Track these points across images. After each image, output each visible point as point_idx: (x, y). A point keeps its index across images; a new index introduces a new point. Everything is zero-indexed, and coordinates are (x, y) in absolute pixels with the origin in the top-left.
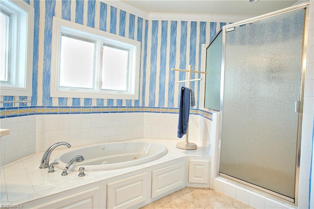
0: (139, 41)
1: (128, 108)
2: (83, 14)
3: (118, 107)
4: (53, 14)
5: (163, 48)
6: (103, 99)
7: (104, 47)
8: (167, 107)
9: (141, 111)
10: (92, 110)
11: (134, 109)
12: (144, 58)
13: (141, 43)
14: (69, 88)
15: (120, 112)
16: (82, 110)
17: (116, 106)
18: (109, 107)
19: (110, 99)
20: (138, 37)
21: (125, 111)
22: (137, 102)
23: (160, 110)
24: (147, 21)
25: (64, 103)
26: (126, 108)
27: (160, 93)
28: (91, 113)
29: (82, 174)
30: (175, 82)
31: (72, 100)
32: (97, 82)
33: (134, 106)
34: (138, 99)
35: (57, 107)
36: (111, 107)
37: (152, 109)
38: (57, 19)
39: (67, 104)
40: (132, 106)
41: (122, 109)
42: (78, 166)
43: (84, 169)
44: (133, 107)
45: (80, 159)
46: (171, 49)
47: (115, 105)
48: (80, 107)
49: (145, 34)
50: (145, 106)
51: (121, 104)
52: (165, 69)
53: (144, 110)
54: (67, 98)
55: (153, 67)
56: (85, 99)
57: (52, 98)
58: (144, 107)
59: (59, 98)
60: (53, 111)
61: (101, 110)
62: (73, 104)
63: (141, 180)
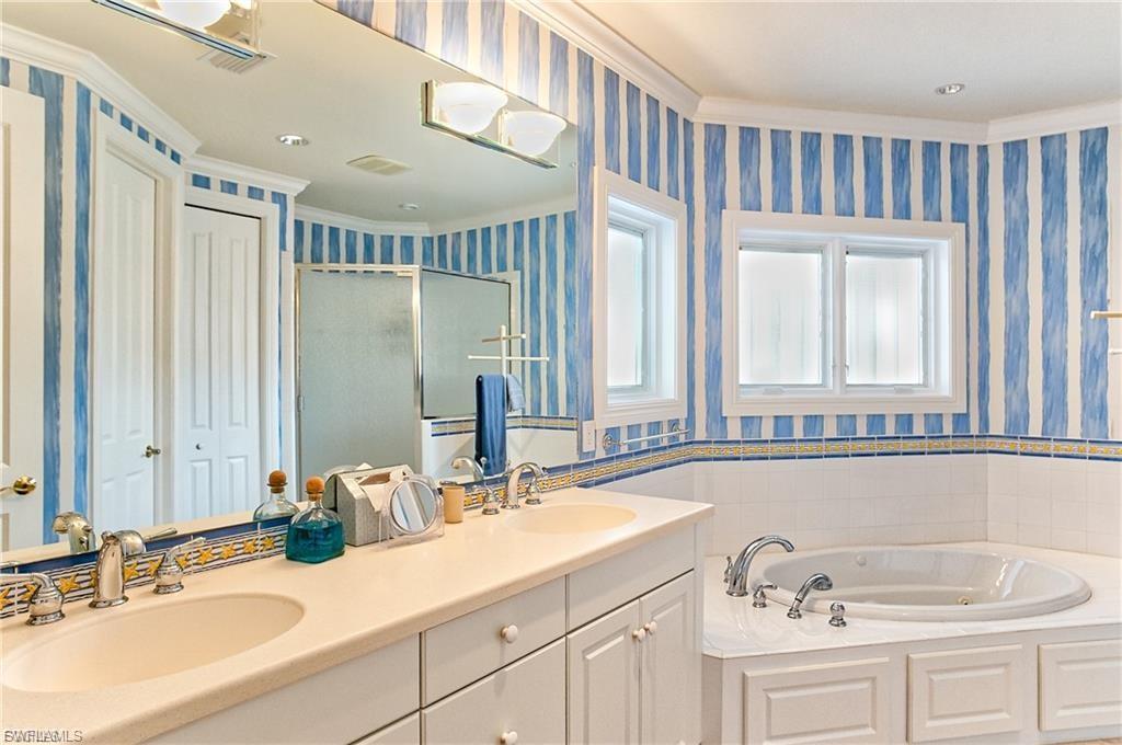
0: (958, 221)
1: (931, 441)
2: (790, 184)
3: (899, 438)
4: (723, 205)
5: (1053, 231)
6: (855, 416)
7: (849, 258)
8: (1080, 438)
9: (976, 449)
10: (824, 448)
11: (951, 445)
12: (980, 274)
13: (967, 226)
14: (763, 389)
15: (905, 454)
16: (798, 449)
17: (893, 435)
18: (873, 438)
19: (874, 416)
20: (954, 209)
21: (922, 450)
22: (961, 419)
23: (1052, 447)
24: (983, 150)
25: (755, 430)
26: (926, 441)
27: (1046, 388)
28: (821, 457)
29: (838, 621)
30: (1110, 351)
31: (772, 421)
32: (834, 367)
33: (951, 434)
34: (965, 411)
35: (738, 442)
36: (879, 438)
37: (1017, 443)
38: (732, 214)
39: (760, 433)
40: (944, 434)
41: (910, 445)
42: (823, 601)
43: (842, 607)
44: (948, 437)
45: (822, 583)
46: (1084, 233)
47: (890, 432)
48: (794, 441)
49: (979, 195)
50: (991, 433)
51: (910, 430)
52: (1064, 304)
53: (988, 444)
54: (761, 417)
55: (1014, 302)
56: (806, 417)
57: (726, 418)
58: (985, 436)
59: (742, 418)
60: (729, 453)
61: (850, 447)
62: (776, 434)
63: (1006, 665)
